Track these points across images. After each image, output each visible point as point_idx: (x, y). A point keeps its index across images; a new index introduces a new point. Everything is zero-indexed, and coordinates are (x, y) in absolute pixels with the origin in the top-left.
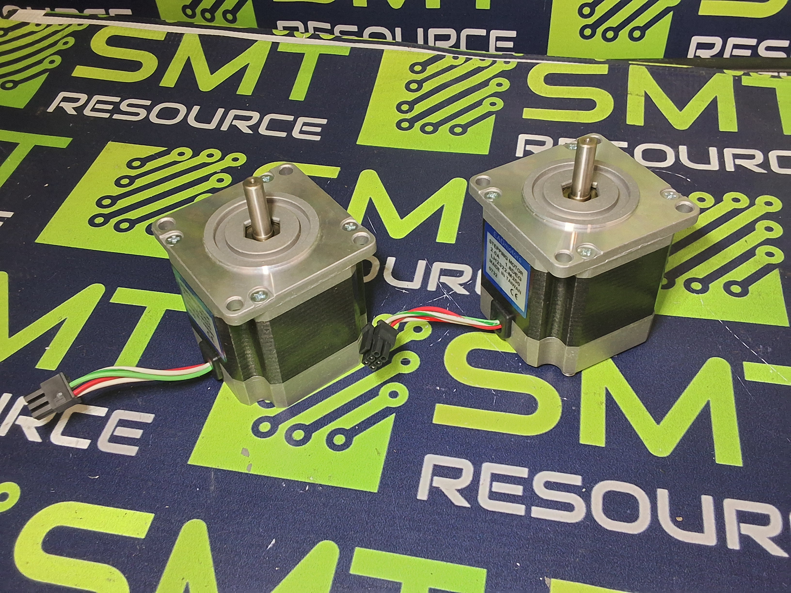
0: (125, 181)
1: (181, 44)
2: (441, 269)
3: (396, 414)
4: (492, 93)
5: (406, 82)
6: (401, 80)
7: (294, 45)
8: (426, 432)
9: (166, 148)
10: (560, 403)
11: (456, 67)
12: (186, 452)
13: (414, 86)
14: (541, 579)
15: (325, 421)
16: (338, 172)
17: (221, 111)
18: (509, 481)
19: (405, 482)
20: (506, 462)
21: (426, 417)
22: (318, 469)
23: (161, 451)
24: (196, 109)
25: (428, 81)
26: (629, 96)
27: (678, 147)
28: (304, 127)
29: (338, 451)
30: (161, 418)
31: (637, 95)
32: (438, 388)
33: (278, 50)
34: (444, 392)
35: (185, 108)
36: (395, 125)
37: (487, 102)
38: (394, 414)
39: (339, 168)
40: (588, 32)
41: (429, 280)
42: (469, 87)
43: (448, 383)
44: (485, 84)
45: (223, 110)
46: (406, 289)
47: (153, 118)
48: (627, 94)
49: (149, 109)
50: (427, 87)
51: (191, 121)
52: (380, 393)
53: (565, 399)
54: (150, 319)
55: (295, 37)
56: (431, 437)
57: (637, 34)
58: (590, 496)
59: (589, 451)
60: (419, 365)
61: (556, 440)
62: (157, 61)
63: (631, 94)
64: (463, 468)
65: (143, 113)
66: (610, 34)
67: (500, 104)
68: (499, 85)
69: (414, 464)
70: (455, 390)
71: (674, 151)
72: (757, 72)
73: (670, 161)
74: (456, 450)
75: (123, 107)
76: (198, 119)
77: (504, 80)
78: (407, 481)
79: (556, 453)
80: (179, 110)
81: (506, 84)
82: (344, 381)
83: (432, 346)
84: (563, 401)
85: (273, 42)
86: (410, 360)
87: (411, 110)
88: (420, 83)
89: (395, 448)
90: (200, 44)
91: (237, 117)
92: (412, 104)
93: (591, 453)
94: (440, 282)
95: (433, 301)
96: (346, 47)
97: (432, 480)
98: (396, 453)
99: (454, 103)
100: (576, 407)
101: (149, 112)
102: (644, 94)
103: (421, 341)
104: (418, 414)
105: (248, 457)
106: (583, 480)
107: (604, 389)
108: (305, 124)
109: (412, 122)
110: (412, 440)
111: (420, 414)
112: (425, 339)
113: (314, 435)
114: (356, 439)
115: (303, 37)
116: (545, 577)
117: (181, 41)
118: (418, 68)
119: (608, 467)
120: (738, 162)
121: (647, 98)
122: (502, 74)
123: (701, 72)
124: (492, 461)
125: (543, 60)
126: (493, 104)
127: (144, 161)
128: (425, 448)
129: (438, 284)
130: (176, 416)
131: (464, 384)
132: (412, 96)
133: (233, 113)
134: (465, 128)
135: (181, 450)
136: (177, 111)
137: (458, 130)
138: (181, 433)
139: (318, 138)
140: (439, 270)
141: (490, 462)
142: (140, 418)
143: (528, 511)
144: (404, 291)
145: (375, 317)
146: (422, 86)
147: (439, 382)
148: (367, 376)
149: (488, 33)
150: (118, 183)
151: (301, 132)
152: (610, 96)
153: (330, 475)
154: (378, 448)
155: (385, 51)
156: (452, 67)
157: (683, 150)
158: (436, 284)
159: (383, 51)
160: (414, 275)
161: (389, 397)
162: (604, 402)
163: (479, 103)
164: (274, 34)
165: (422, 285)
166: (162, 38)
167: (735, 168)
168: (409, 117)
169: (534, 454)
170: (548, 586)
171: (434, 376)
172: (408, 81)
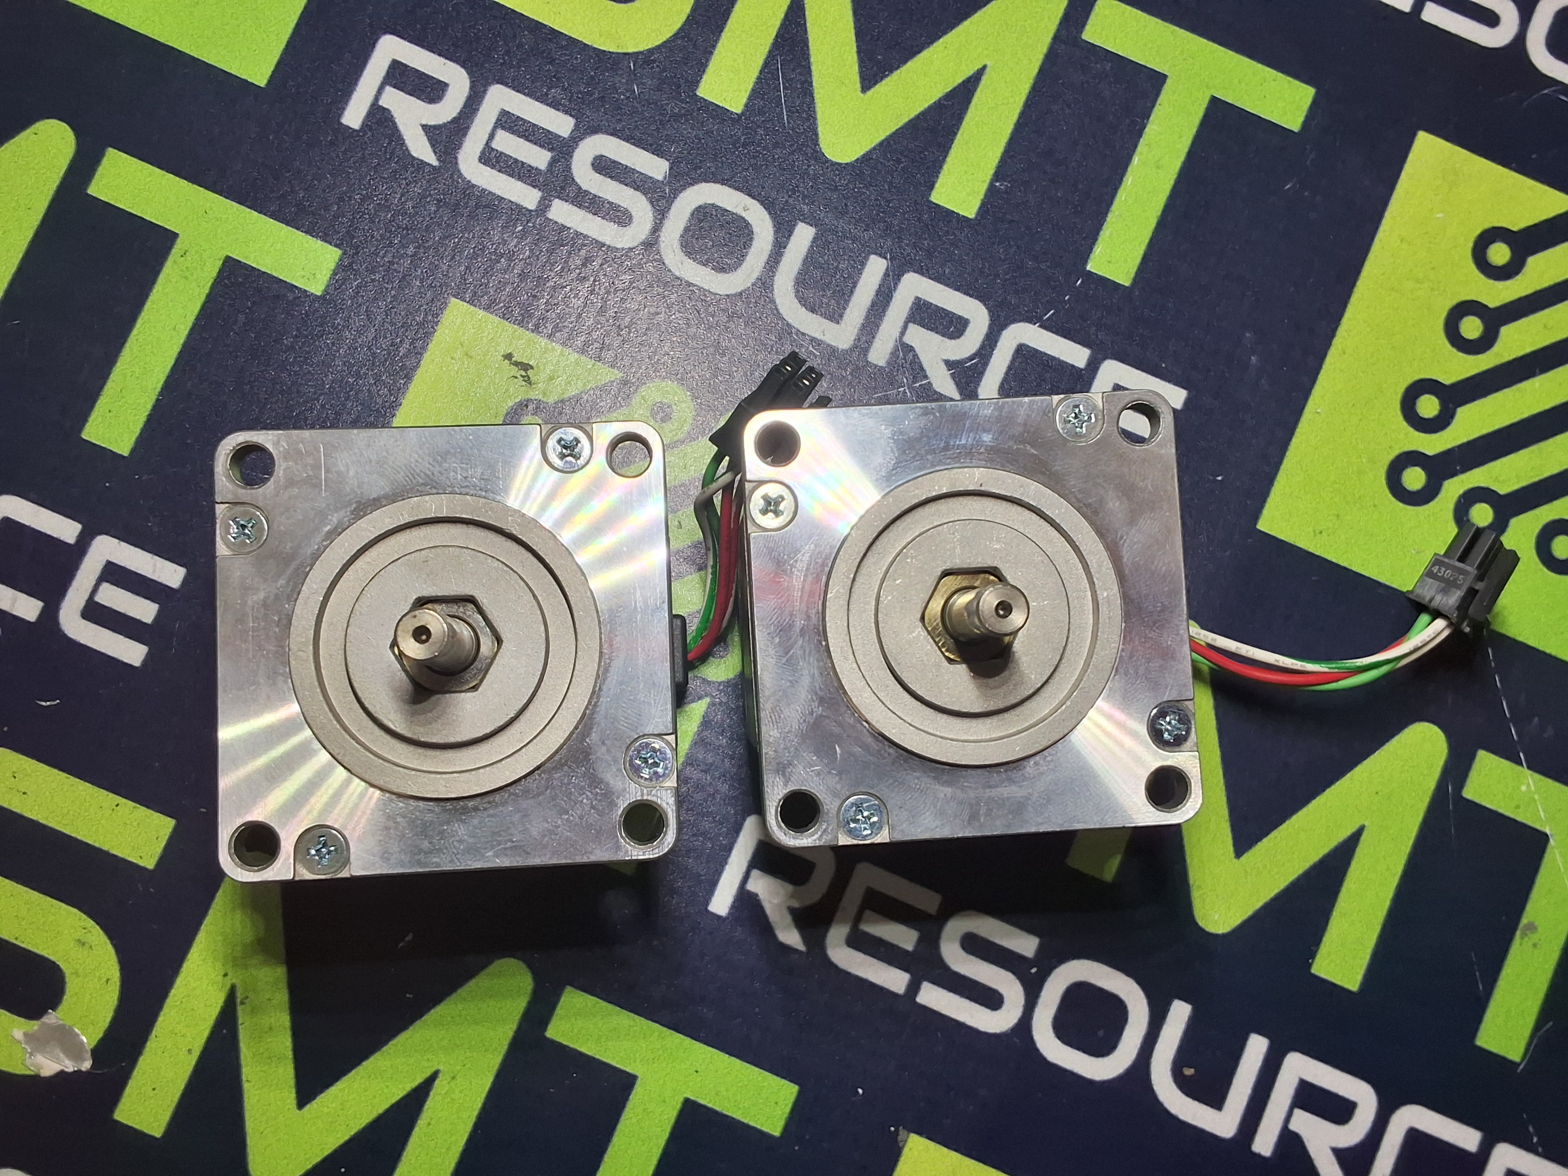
2: (917, 300)
14: (892, 1129)
58: (1040, 988)
94: (902, 343)
97: (747, 875)
106: (1040, 948)
116: (901, 1128)
129: (897, 346)
140: (910, 302)
143: (914, 988)
144: (812, 347)
158: (892, 344)
160: (848, 303)
165: (857, 343)
170: (901, 1144)
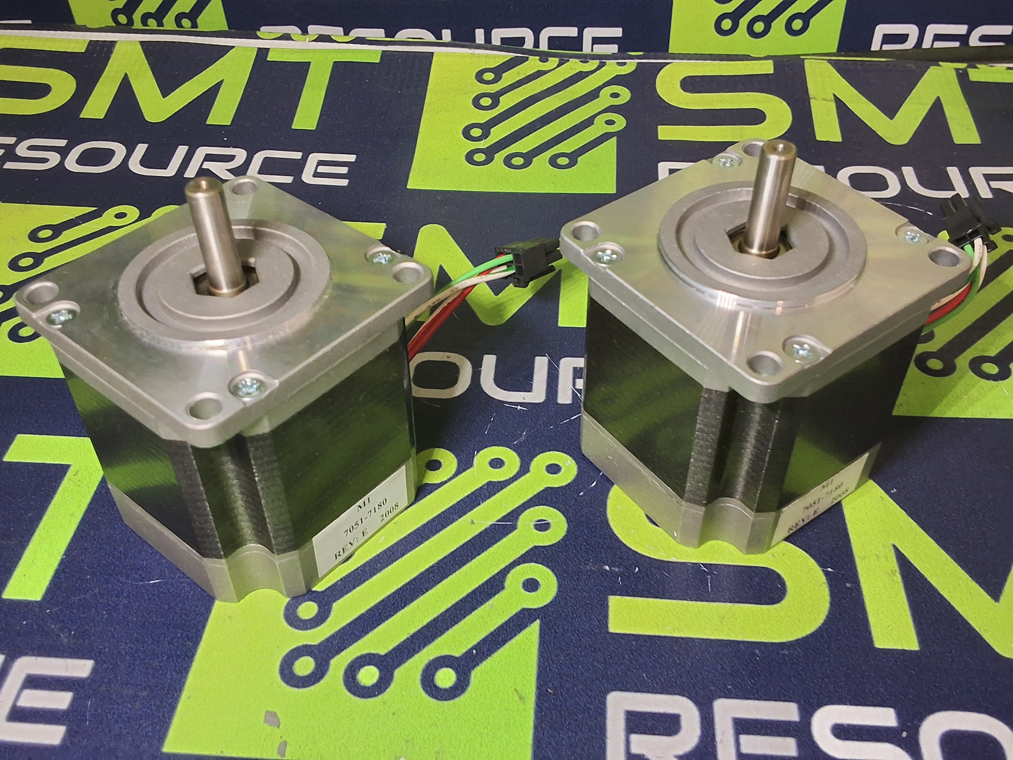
0: (26, 262)
1: (113, 57)
2: (575, 368)
3: (542, 620)
4: (606, 107)
5: (473, 97)
6: (466, 94)
7: (292, 51)
8: (600, 650)
9: (96, 208)
10: (823, 579)
11: (545, 72)
12: (158, 728)
13: (485, 102)
15: (415, 643)
16: (383, 231)
17: (182, 150)
18: (769, 731)
19: (579, 751)
20: (754, 695)
21: (596, 623)
22: (413, 740)
23: (110, 731)
24: (141, 149)
25: (507, 94)
26: (812, 102)
27: (901, 169)
28: (319, 167)
29: (446, 700)
30: (105, 666)
31: (824, 99)
32: (607, 568)
33: (268, 59)
34: (617, 575)
35: (124, 147)
36: (464, 157)
37: (600, 120)
38: (538, 622)
39: (384, 224)
40: (727, 24)
41: (557, 386)
42: (570, 100)
43: (621, 558)
44: (593, 95)
45: (186, 148)
46: (521, 404)
47: (71, 164)
48: (809, 98)
49: (64, 152)
50: (507, 102)
51: (135, 166)
52: (507, 584)
53: (830, 569)
54: (78, 486)
55: (293, 40)
56: (611, 658)
57: (797, 24)
58: (917, 745)
59: (896, 662)
60: (566, 529)
61: (833, 645)
62: (75, 83)
63: (814, 98)
64: (681, 713)
65: (54, 159)
66: (759, 27)
67: (621, 123)
68: (615, 95)
69: (589, 712)
70: (637, 569)
71: (896, 174)
72: (985, 64)
73: (894, 189)
74: (660, 680)
75: (22, 150)
76: (144, 162)
77: (622, 89)
78: (583, 749)
79: (838, 668)
80: (113, 150)
81: (625, 95)
82: (438, 568)
83: (583, 495)
84: (827, 574)
85: (259, 48)
86: (549, 521)
87: (485, 135)
88: (496, 98)
89: (550, 684)
90: (143, 55)
91: (209, 158)
92: (487, 127)
93: (898, 663)
94: (576, 390)
95: (570, 420)
96: (375, 51)
97: (628, 743)
98: (554, 694)
99: (551, 124)
100: (852, 583)
101: (64, 157)
102: (833, 98)
103: (562, 487)
104: (580, 617)
105: (278, 727)
106: (899, 715)
107: (892, 548)
108: (321, 163)
109: (490, 153)
110: (578, 667)
111: (583, 617)
112: (569, 484)
113: (398, 673)
114: (477, 674)
115: (305, 40)
117: (112, 53)
118: (489, 76)
119: (935, 686)
120: (995, 184)
121: (840, 104)
122: (617, 80)
123: (908, 65)
124: (729, 695)
125: (674, 59)
126: (610, 122)
127: (58, 230)
128: (604, 681)
129: (573, 392)
130: (135, 660)
131: (650, 558)
132: (484, 117)
133: (202, 152)
134: (573, 158)
135: (149, 725)
136: (110, 154)
137: (563, 161)
138: (145, 693)
139: (344, 182)
140: (571, 371)
141: (726, 698)
142: (67, 670)
144: (519, 407)
145: (477, 453)
146: (498, 102)
147: (606, 557)
148: (479, 554)
149: (580, 33)
150: (14, 265)
151: (316, 175)
152: (785, 103)
153: (437, 749)
154: (519, 689)
155: (434, 54)
156: (539, 74)
157: (908, 172)
158: (571, 392)
159: (432, 54)
160: (532, 381)
161: (522, 591)
162: (897, 569)
163: (589, 122)
164: (258, 38)
165: (547, 396)
166: (81, 48)
167: (993, 194)
168: (484, 145)
169: (800, 675)
171: (596, 547)
172: (476, 95)
